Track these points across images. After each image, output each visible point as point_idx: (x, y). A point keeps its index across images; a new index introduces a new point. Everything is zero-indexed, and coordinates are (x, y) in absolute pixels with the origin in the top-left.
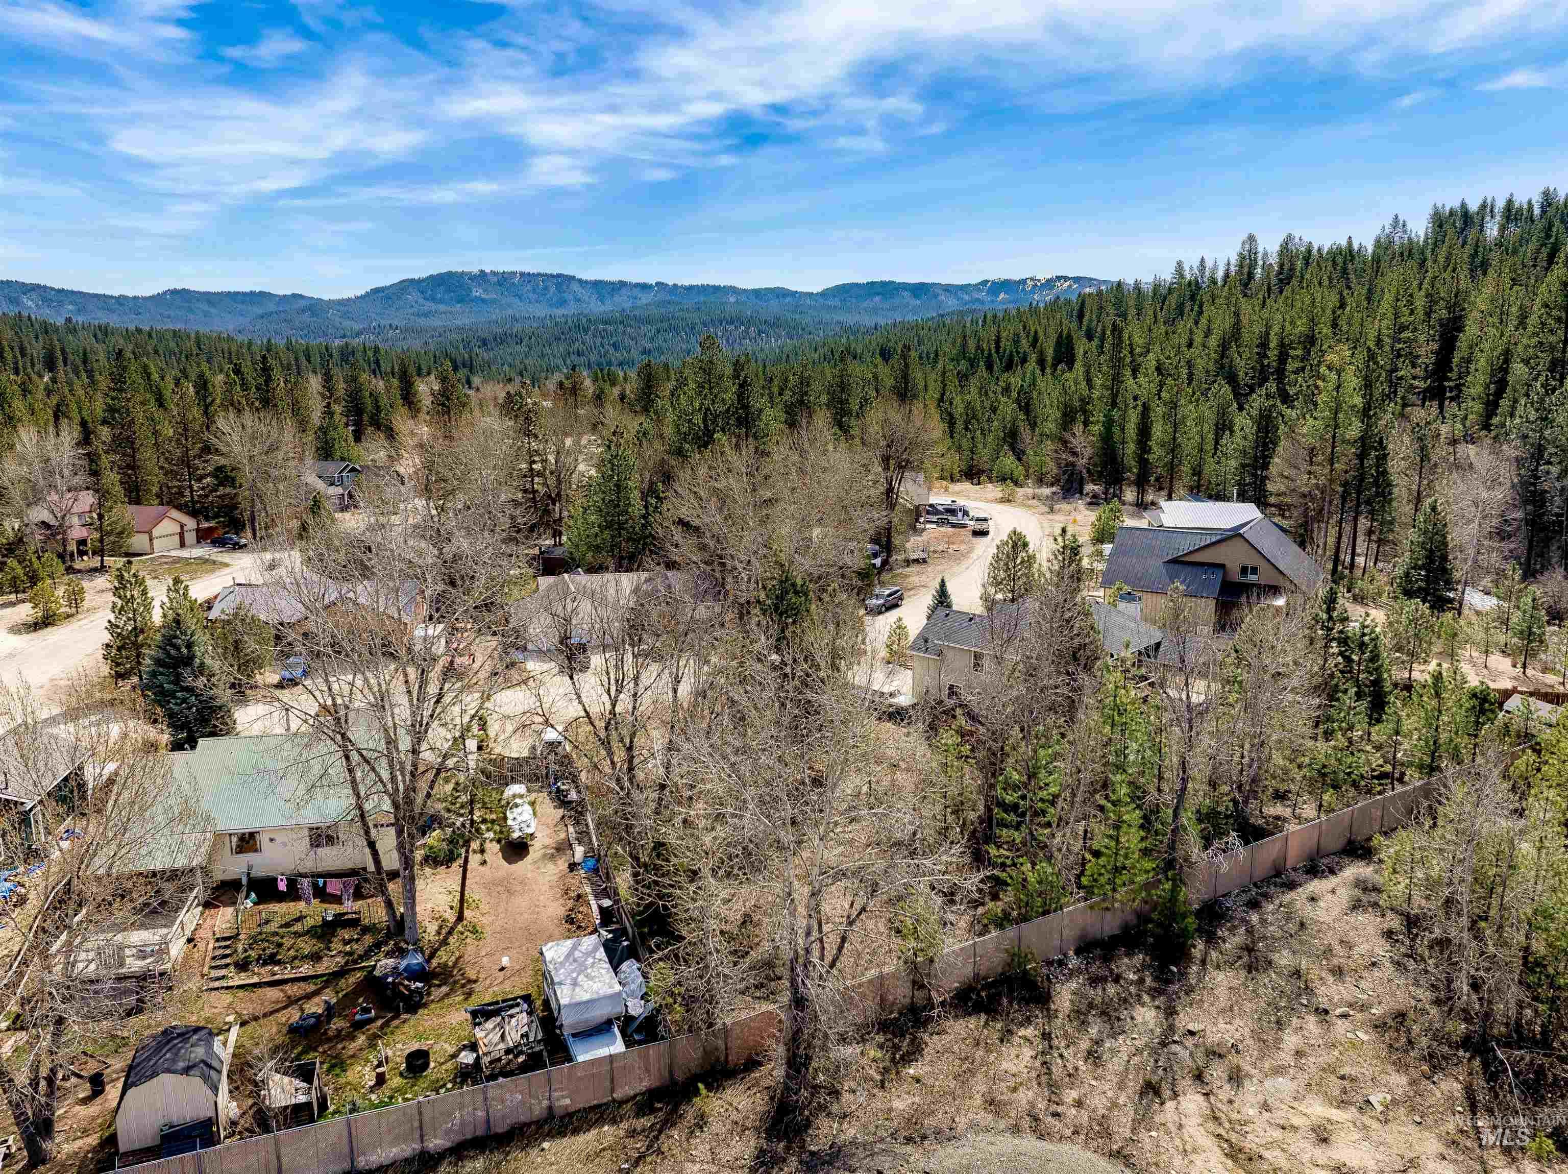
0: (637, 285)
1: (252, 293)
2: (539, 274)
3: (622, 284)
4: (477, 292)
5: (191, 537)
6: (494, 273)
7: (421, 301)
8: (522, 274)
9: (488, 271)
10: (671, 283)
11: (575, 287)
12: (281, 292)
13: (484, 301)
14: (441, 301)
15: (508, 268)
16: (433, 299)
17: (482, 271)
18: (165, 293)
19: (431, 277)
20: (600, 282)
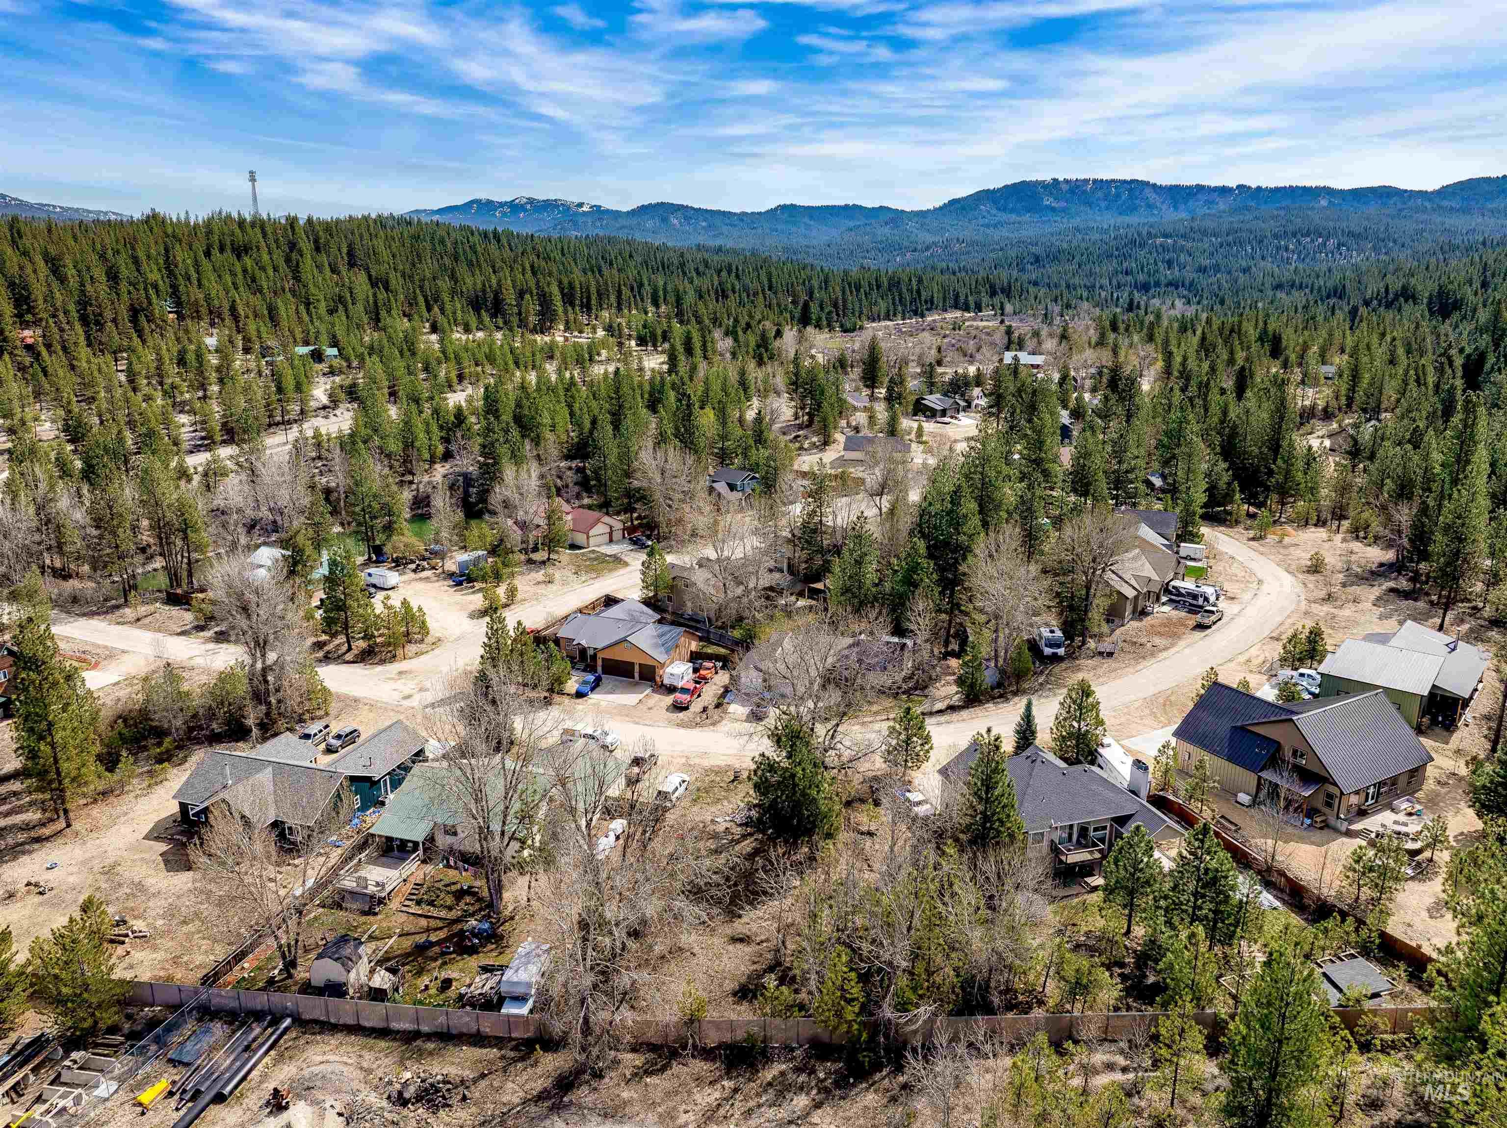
0: (1216, 189)
1: (846, 206)
2: (1113, 181)
3: (1200, 188)
4: (1047, 201)
5: (617, 535)
6: (1066, 181)
7: (994, 211)
8: (1095, 181)
9: (1061, 179)
10: (1254, 186)
11: (1147, 191)
12: (869, 205)
13: (1053, 209)
14: (1012, 211)
15: (1081, 177)
16: (1004, 209)
17: (1055, 180)
18: (776, 209)
19: (1006, 187)
20: (1177, 187)
